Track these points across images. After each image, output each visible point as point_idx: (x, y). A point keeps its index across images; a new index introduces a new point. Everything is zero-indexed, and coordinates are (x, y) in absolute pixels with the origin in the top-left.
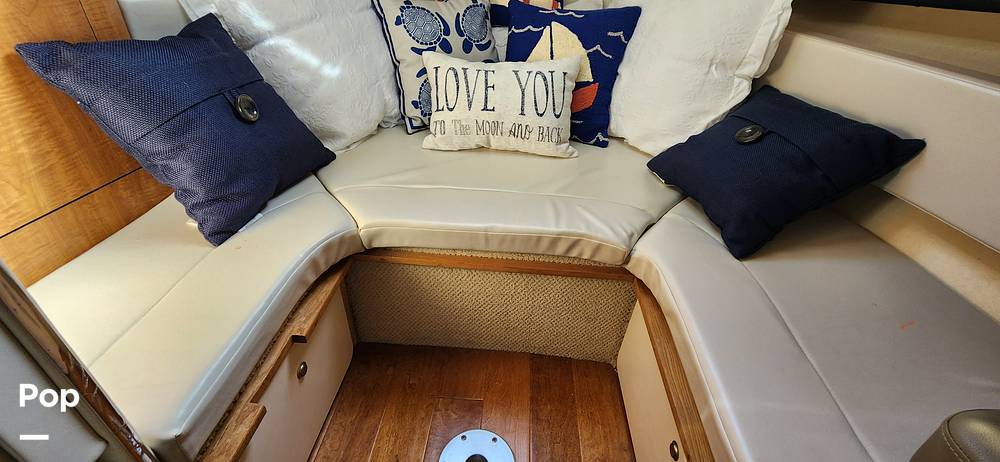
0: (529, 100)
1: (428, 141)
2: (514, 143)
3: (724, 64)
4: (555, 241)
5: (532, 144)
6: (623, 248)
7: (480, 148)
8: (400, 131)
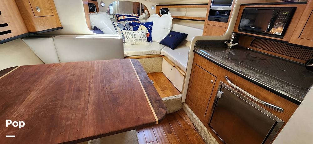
0: (141, 36)
1: (126, 44)
3: (166, 28)
4: (151, 52)
5: (142, 42)
6: (160, 51)
7: (134, 44)
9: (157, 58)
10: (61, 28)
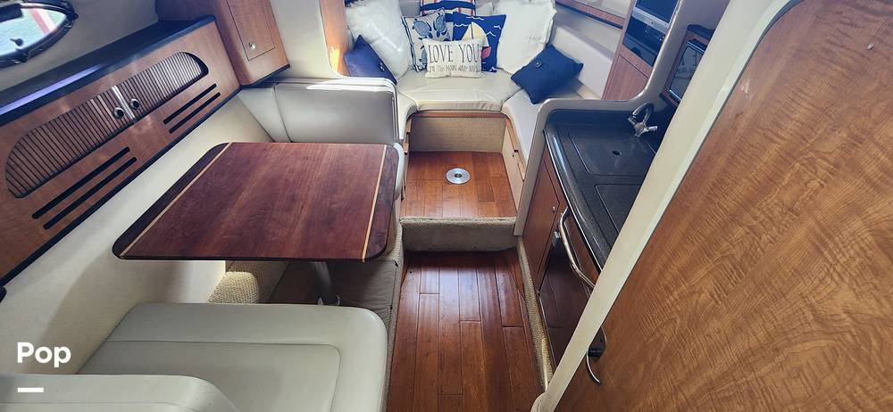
0: (465, 56)
1: (428, 75)
2: (461, 73)
3: (535, 39)
4: (478, 103)
5: (467, 73)
6: (499, 104)
7: (447, 76)
8: (414, 71)
9: (492, 119)
10: (288, 66)
